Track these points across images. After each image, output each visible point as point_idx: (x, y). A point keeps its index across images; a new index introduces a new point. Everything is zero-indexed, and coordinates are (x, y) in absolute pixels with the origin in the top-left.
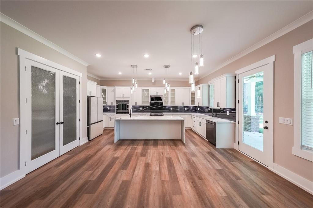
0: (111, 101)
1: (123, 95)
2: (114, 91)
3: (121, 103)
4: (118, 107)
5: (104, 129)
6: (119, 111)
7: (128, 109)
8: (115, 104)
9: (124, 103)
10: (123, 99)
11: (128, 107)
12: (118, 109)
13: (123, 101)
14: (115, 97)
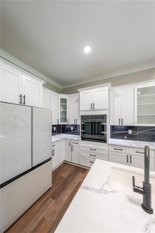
0: (74, 118)
1: (92, 105)
2: (78, 100)
3: (89, 121)
4: (83, 127)
5: (64, 162)
6: (86, 136)
7: (105, 133)
8: (79, 123)
9: (97, 120)
10: (93, 112)
11: (103, 128)
12: (83, 132)
13: (92, 117)
14: (79, 111)
